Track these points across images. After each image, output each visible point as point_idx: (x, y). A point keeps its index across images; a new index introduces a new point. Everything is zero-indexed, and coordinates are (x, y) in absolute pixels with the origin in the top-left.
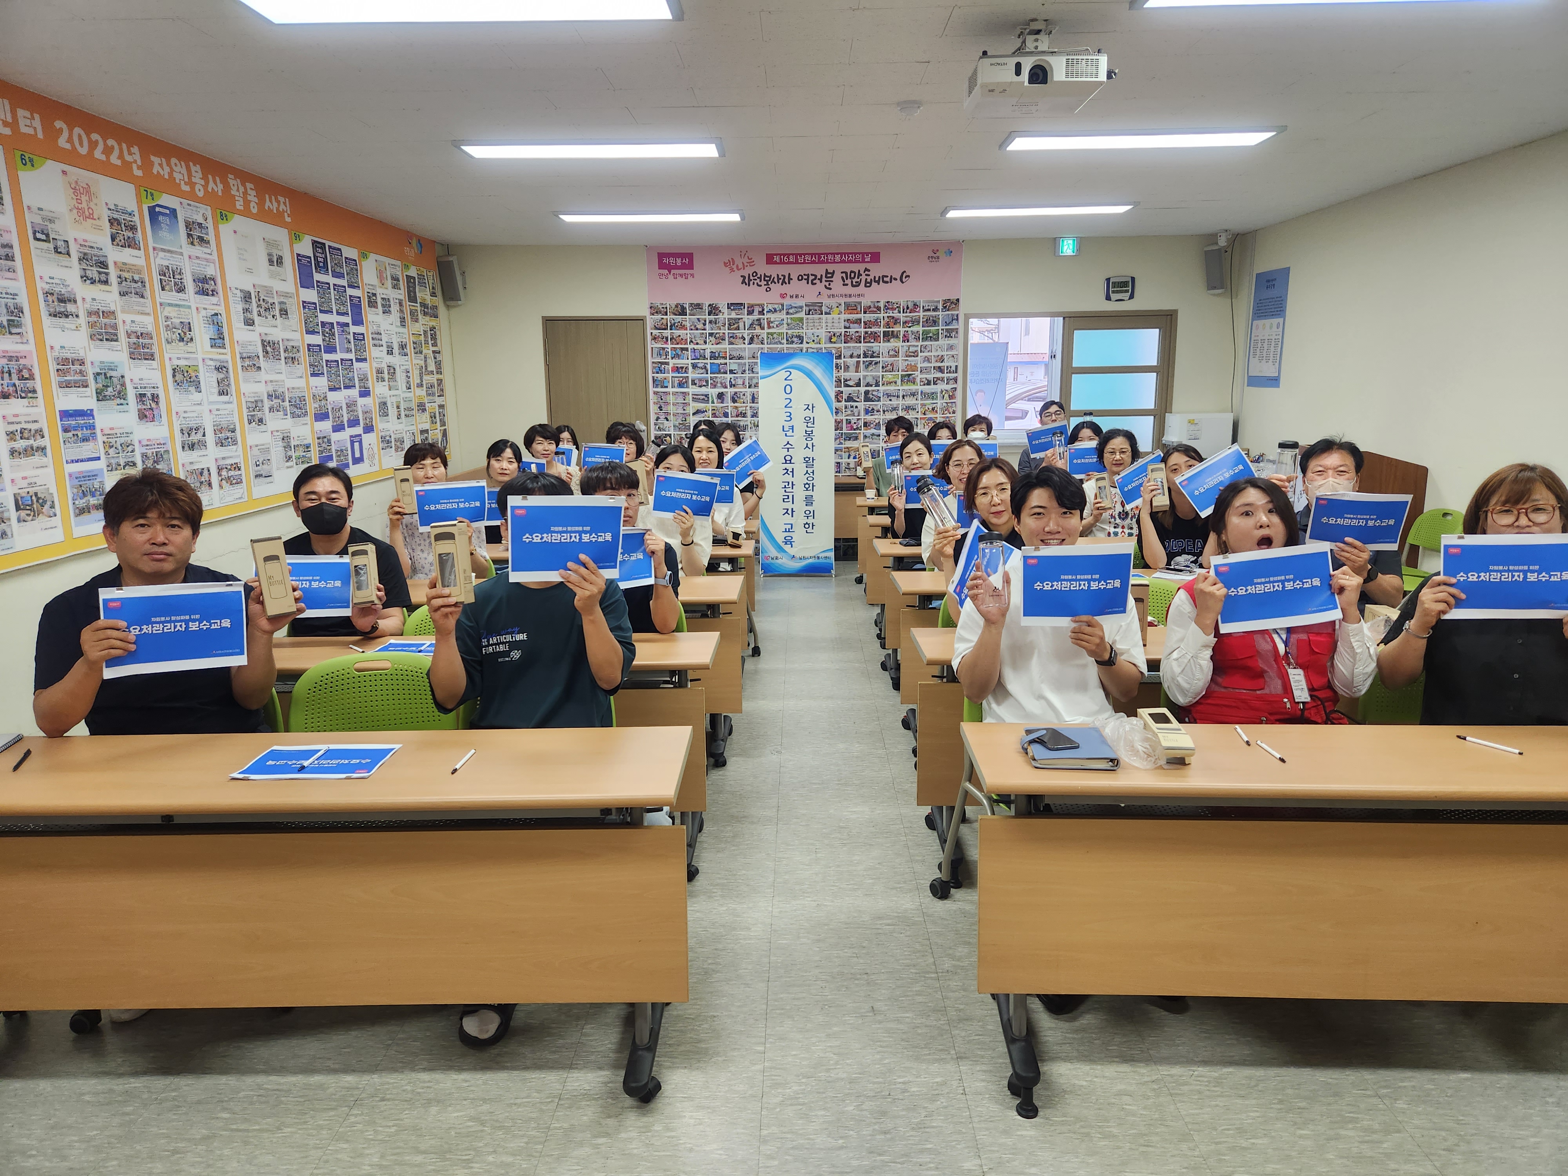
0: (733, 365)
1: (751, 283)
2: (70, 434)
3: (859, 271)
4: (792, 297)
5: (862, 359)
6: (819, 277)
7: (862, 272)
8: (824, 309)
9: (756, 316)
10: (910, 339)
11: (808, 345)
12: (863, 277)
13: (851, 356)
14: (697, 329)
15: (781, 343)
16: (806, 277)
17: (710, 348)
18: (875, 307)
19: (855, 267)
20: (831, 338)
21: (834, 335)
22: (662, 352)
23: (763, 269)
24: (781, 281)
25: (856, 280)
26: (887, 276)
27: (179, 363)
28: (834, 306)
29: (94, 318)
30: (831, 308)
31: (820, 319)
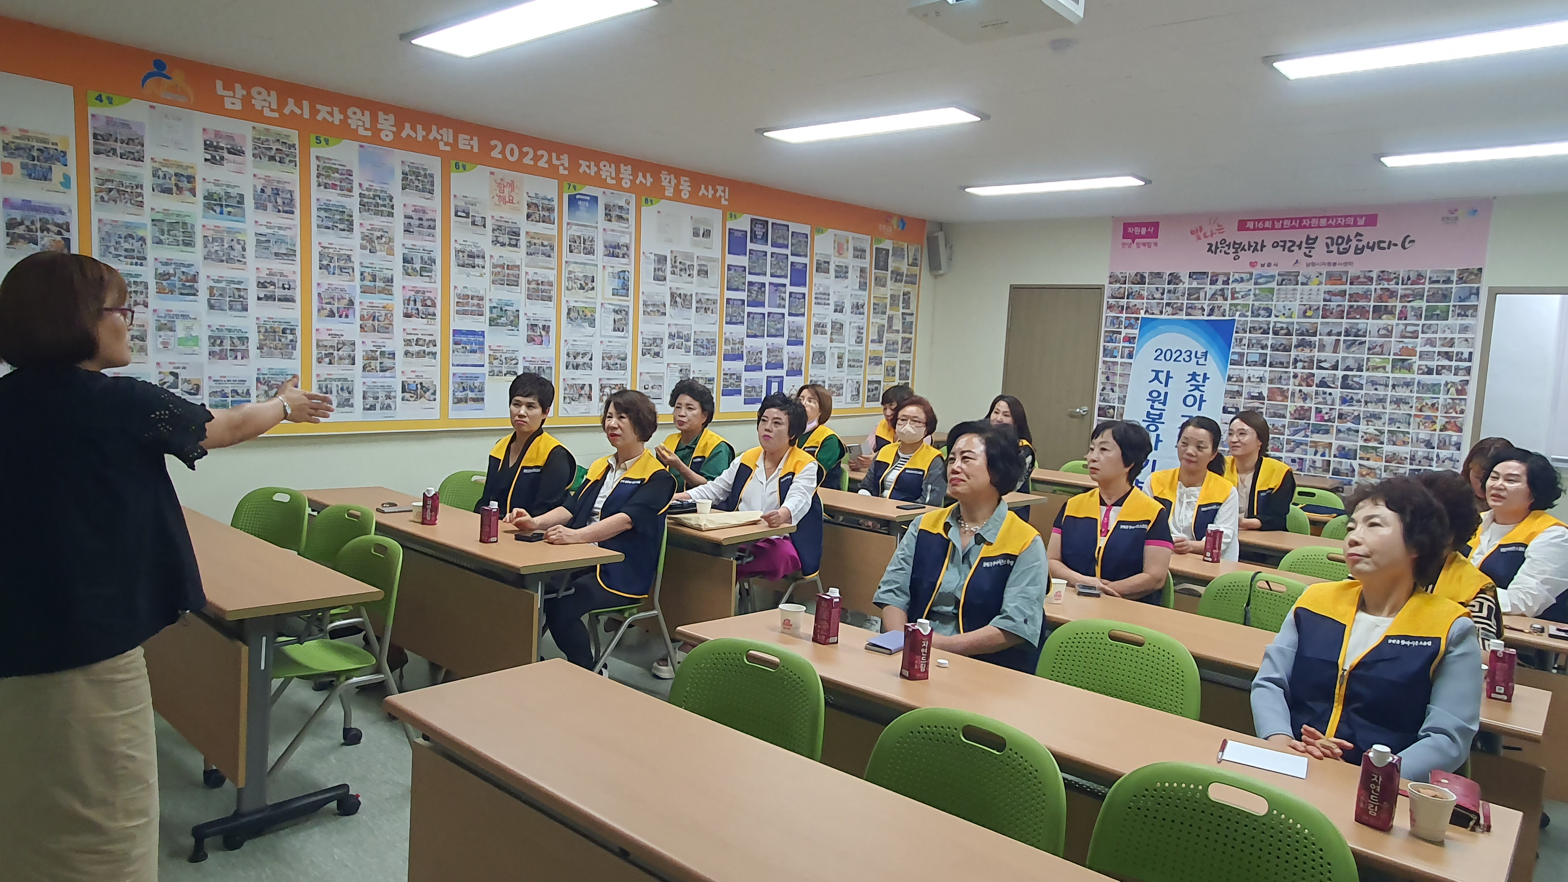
1: (1218, 251)
2: (460, 346)
3: (1349, 236)
4: (1263, 265)
5: (1342, 338)
6: (1298, 243)
7: (1352, 237)
8: (1300, 279)
9: (1219, 286)
10: (1409, 316)
11: (1276, 319)
12: (1353, 244)
13: (1329, 334)
14: (1154, 299)
15: (1245, 316)
16: (1282, 244)
18: (1365, 277)
19: (1345, 232)
20: (1305, 312)
21: (1310, 309)
22: (1115, 320)
23: (1233, 235)
24: (1252, 249)
25: (1344, 246)
26: (1384, 242)
27: (576, 304)
28: (1313, 276)
29: (499, 269)
30: (1309, 278)
31: (1294, 290)
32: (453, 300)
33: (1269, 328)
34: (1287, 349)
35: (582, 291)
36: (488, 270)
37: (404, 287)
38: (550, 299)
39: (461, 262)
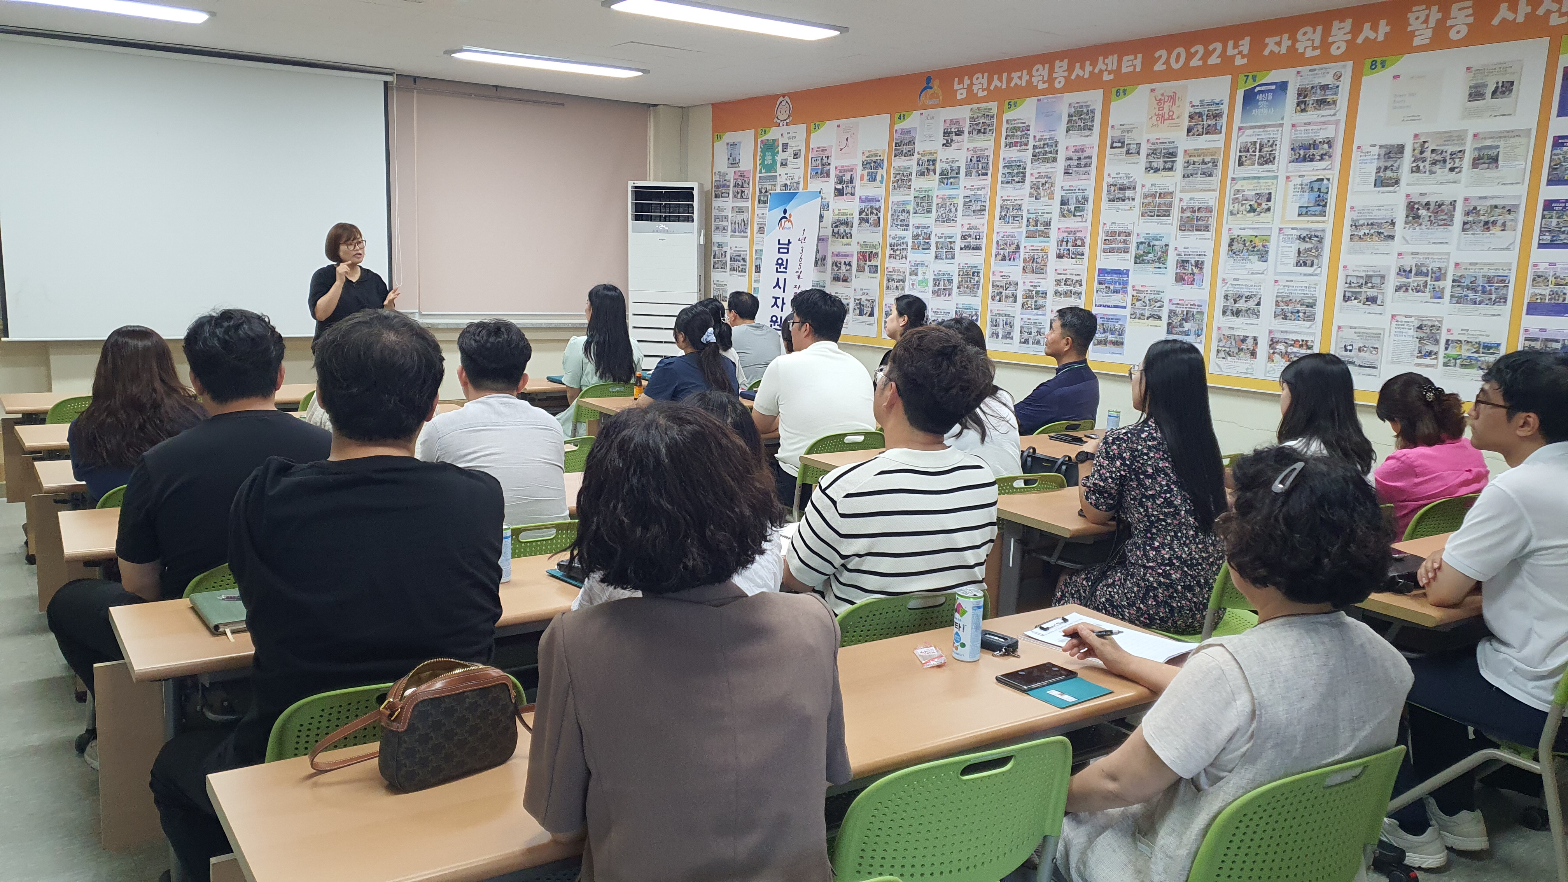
2: (1104, 286)
27: (1242, 233)
29: (1149, 199)
32: (1101, 237)
35: (1252, 214)
36: (1137, 203)
37: (1059, 229)
38: (1207, 228)
39: (1111, 197)
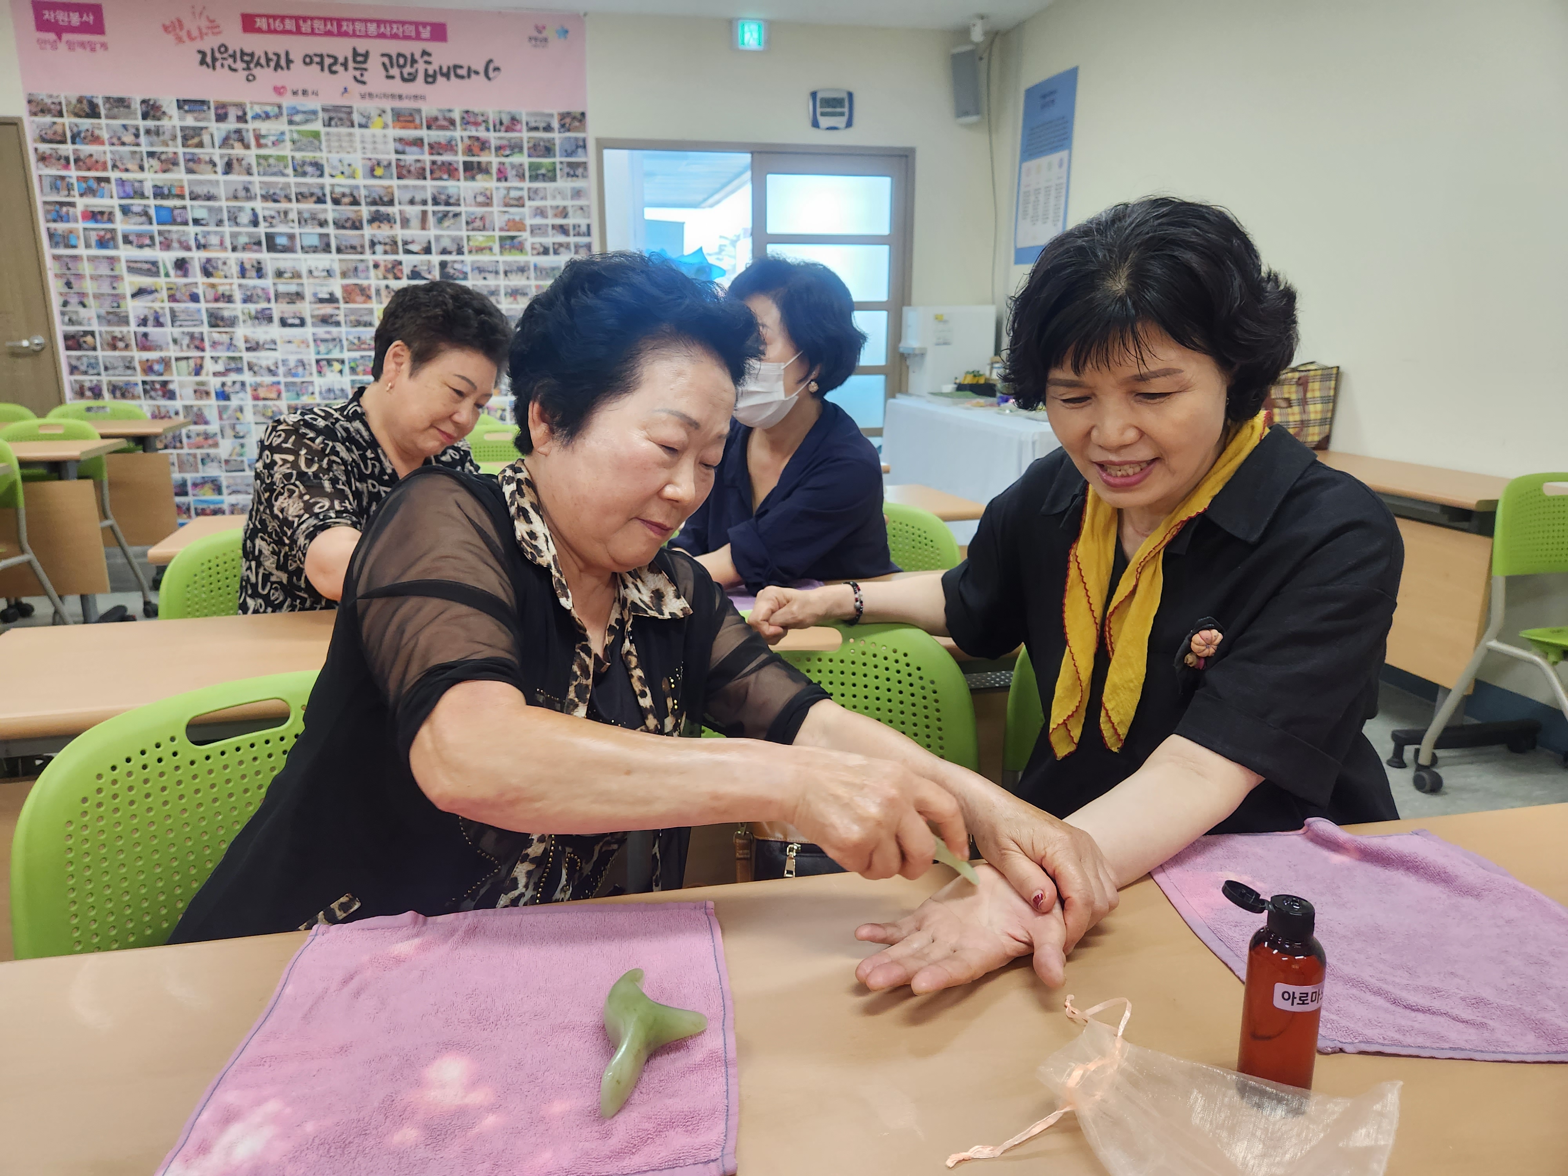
0: (197, 209)
1: (218, 64)
4: (295, 93)
5: (430, 208)
6: (341, 60)
7: (417, 56)
8: (356, 117)
9: (231, 124)
10: (509, 176)
11: (333, 181)
12: (421, 66)
13: (412, 202)
14: (123, 144)
15: (284, 175)
16: (317, 59)
17: (150, 178)
18: (445, 119)
19: (404, 47)
20: (372, 170)
21: (379, 164)
22: (58, 183)
23: (236, 39)
24: (272, 64)
25: (407, 70)
26: (461, 67)
28: (374, 113)
30: (369, 118)
31: (350, 134)
33: (324, 195)
34: (356, 225)
